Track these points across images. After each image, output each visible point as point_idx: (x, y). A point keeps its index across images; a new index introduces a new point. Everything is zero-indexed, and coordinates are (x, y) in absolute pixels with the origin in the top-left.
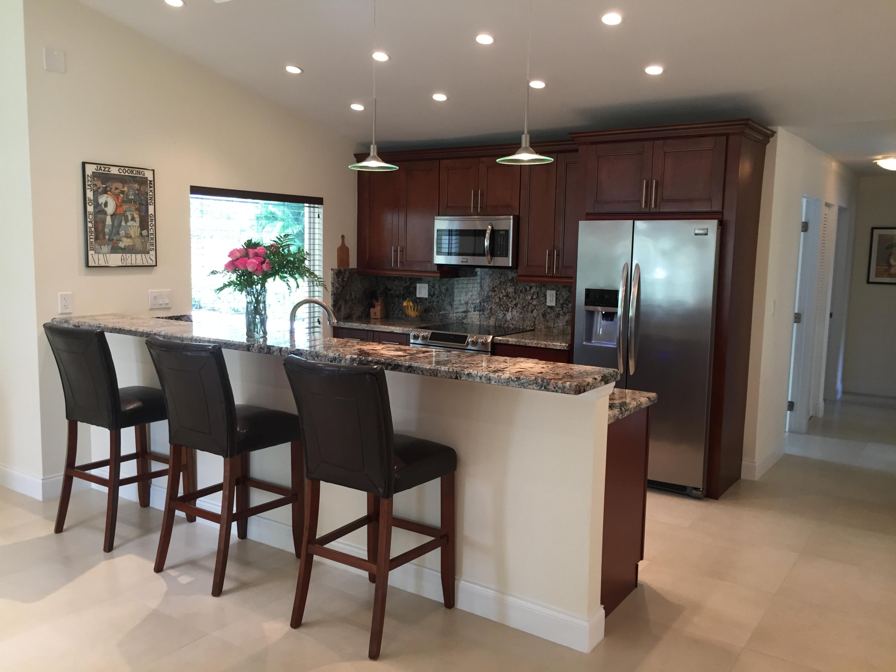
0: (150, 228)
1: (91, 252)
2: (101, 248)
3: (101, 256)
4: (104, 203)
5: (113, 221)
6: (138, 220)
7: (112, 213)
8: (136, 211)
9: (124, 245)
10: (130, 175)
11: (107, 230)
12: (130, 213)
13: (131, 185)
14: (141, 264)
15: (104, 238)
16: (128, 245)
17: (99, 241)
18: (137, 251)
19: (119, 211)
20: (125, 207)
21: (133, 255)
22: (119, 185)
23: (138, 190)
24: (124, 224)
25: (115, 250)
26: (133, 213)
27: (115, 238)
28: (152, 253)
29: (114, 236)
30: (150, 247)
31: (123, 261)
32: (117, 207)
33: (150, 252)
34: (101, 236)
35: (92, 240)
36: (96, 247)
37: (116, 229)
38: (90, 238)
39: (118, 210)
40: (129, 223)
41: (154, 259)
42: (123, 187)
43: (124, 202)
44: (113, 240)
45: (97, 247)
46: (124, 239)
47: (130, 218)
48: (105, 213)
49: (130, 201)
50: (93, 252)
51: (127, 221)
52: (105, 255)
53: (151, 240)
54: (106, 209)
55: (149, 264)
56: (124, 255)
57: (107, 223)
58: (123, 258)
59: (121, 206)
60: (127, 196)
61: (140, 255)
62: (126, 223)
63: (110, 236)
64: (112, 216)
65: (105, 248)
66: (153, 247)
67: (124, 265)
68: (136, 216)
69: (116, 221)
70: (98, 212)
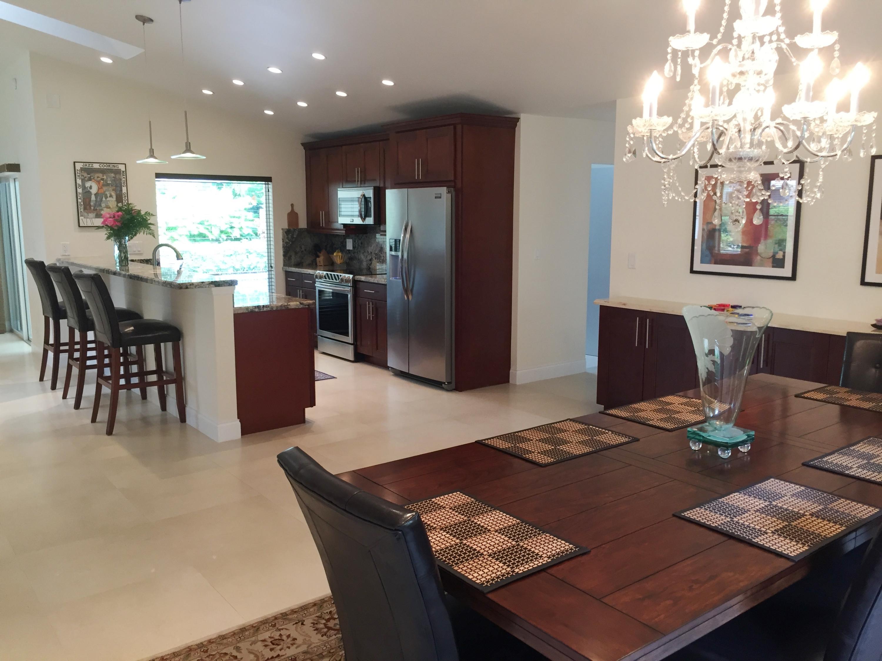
0: (124, 201)
1: (81, 218)
3: (88, 220)
4: (89, 186)
5: (96, 198)
6: (115, 197)
7: (96, 193)
10: (108, 168)
11: (92, 204)
12: (108, 192)
13: (109, 174)
15: (91, 208)
17: (86, 210)
19: (101, 191)
20: (105, 188)
22: (100, 175)
23: (114, 177)
26: (111, 192)
32: (99, 189)
34: (88, 207)
35: (81, 210)
37: (99, 203)
40: (109, 199)
42: (103, 176)
43: (103, 185)
44: (97, 210)
45: (86, 214)
47: (108, 196)
48: (90, 193)
49: (108, 185)
50: (82, 218)
52: (91, 219)
54: (91, 190)
59: (102, 188)
60: (106, 181)
62: (106, 199)
63: (94, 207)
64: (95, 195)
68: (113, 194)
69: (99, 198)
70: (86, 192)
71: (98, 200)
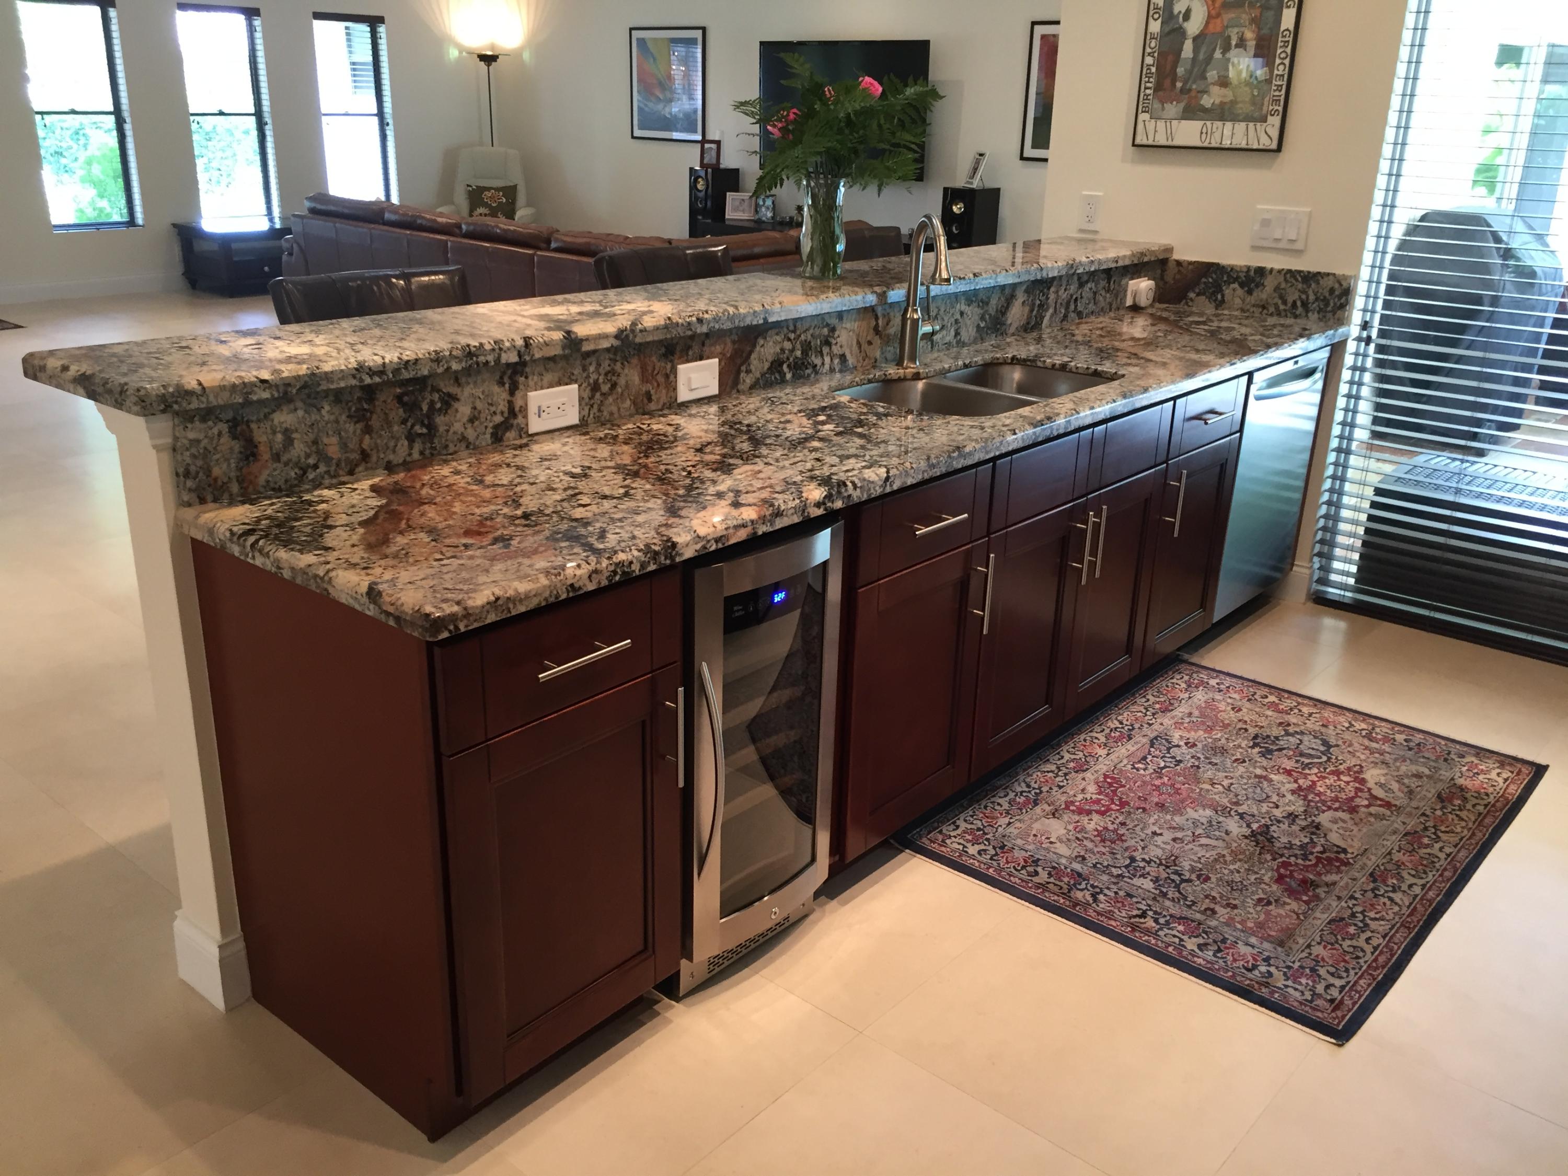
0: (1278, 61)
1: (1143, 117)
2: (1163, 109)
3: (1161, 124)
4: (1183, 11)
5: (1196, 50)
6: (1252, 43)
7: (1197, 32)
8: (1250, 24)
9: (1212, 101)
11: (1180, 71)
12: (1236, 30)
14: (1243, 145)
15: (1174, 85)
16: (1221, 102)
17: (1160, 93)
18: (1238, 115)
19: (1213, 27)
20: (1228, 16)
21: (1229, 125)
24: (1221, 56)
25: (1192, 112)
26: (1242, 29)
27: (1194, 87)
28: (1275, 121)
29: (1194, 82)
30: (1271, 108)
31: (1204, 136)
32: (1210, 17)
33: (1269, 118)
34: (1167, 82)
35: (1148, 91)
36: (1155, 106)
37: (1200, 66)
38: (1146, 88)
39: (1211, 26)
40: (1233, 54)
41: (1275, 134)
43: (1226, 5)
44: (1190, 90)
45: (1157, 105)
46: (1215, 90)
47: (1234, 43)
48: (1181, 33)
49: (1240, 3)
50: (1147, 116)
51: (1226, 48)
52: (1168, 124)
53: (1275, 91)
54: (1185, 25)
55: (1261, 147)
56: (1209, 123)
57: (1183, 55)
58: (1204, 130)
61: (1243, 124)
62: (1224, 53)
63: (1185, 82)
64: (1195, 39)
65: (1172, 109)
66: (1276, 108)
67: (1206, 144)
68: (1251, 33)
69: (1203, 50)
70: (1169, 33)
71: (1201, 56)
